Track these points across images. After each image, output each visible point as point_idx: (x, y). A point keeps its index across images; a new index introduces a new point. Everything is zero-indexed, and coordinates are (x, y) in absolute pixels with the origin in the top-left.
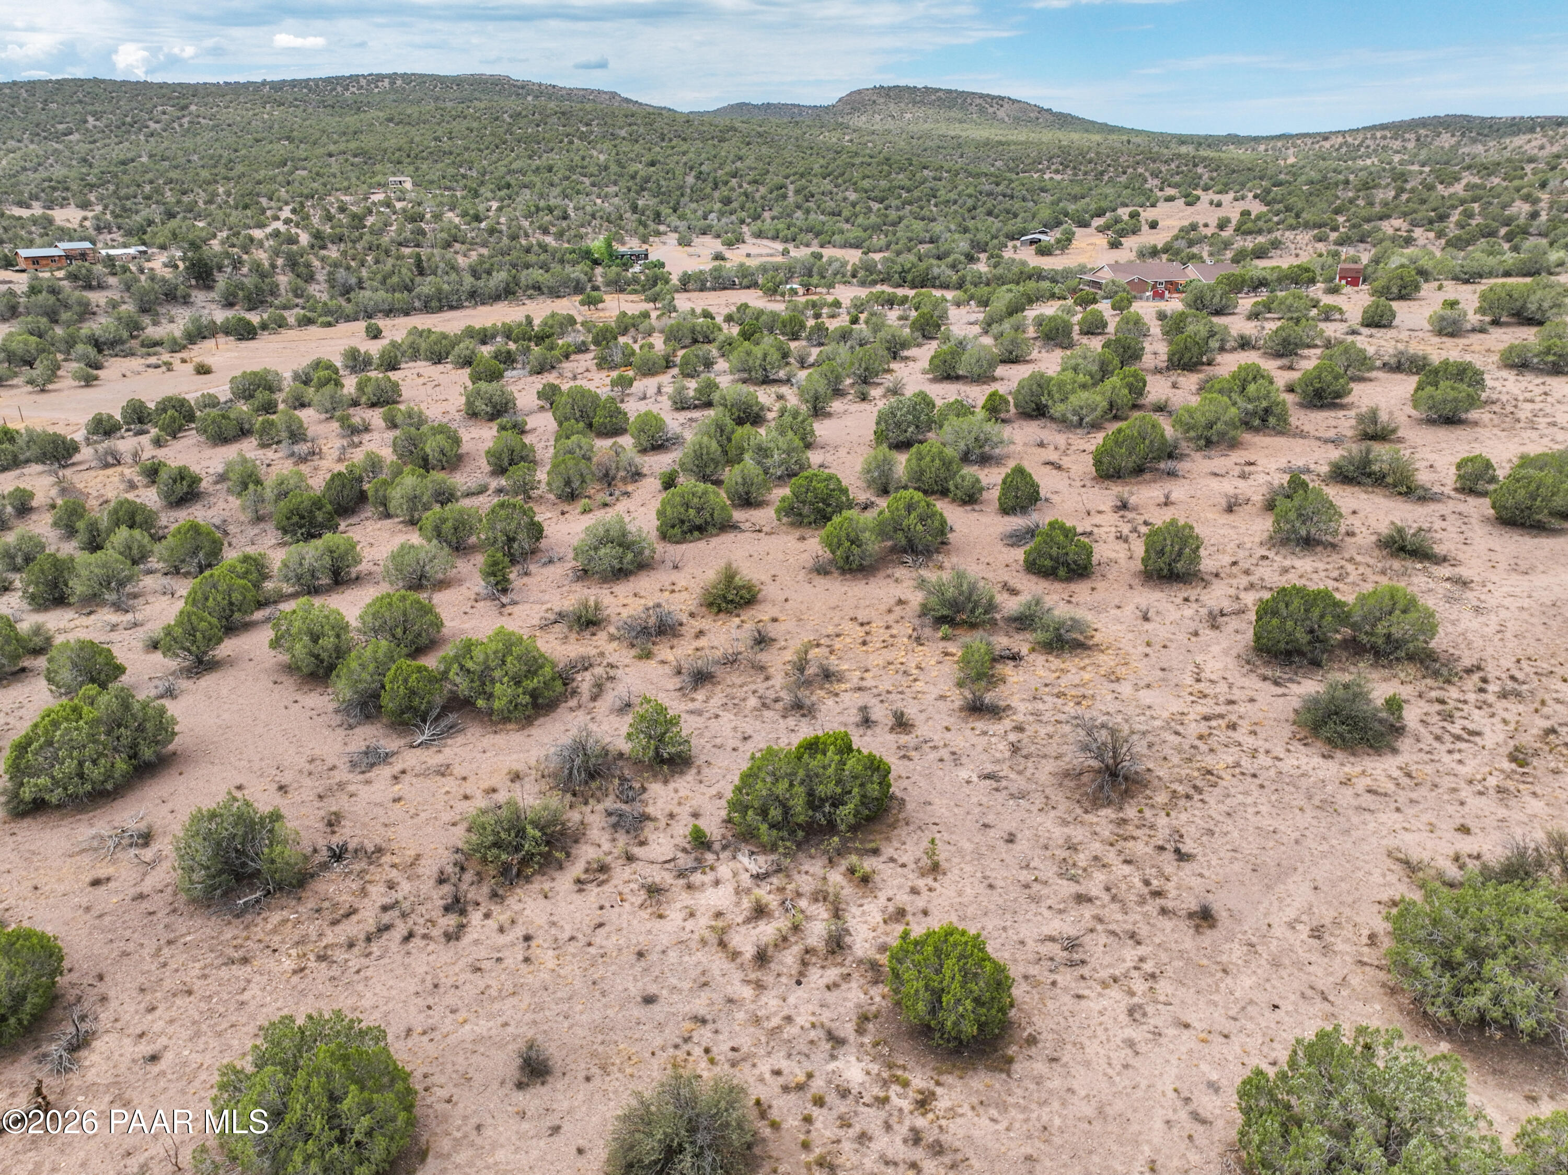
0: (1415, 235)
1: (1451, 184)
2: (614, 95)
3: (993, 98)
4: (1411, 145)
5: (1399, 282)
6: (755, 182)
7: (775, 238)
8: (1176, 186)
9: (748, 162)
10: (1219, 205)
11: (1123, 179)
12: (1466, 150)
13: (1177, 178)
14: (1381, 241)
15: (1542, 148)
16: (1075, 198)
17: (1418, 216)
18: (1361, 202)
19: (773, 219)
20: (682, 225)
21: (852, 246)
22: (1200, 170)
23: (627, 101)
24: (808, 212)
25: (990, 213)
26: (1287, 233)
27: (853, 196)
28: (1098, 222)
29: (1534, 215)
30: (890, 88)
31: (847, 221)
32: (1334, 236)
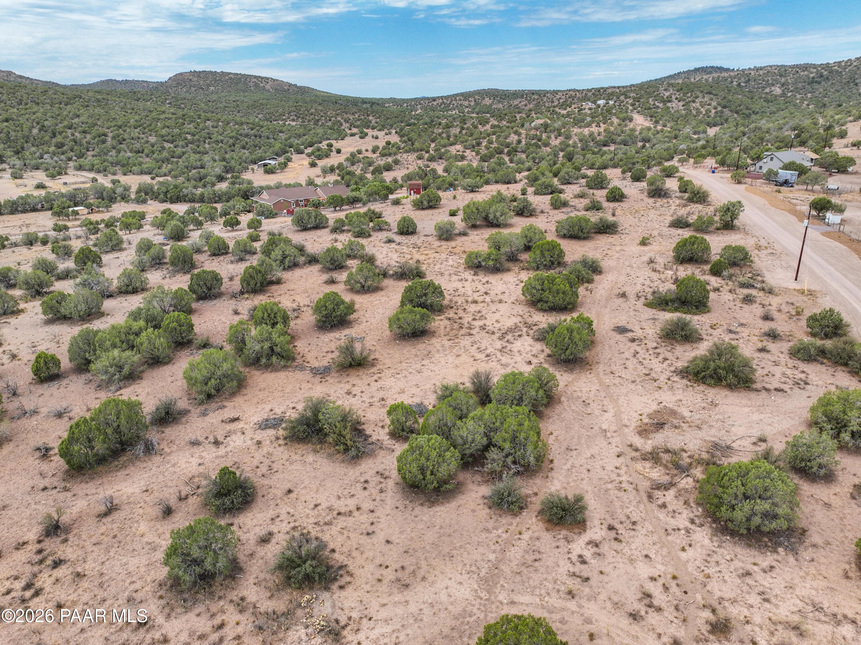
0: (466, 154)
1: (484, 125)
2: (10, 73)
3: (262, 78)
4: (472, 104)
5: (427, 198)
6: (84, 132)
7: (91, 170)
8: (357, 127)
9: (82, 119)
10: (377, 138)
11: (330, 124)
12: (495, 106)
13: (358, 123)
14: (450, 158)
15: (526, 105)
16: (299, 136)
17: (468, 143)
18: (444, 135)
19: (93, 156)
20: (18, 163)
21: (146, 173)
22: (371, 118)
23: (21, 77)
24: (119, 152)
25: (244, 148)
26: (405, 156)
27: (153, 139)
28: (309, 150)
29: (519, 142)
30: (200, 72)
31: (147, 156)
32: (427, 156)
